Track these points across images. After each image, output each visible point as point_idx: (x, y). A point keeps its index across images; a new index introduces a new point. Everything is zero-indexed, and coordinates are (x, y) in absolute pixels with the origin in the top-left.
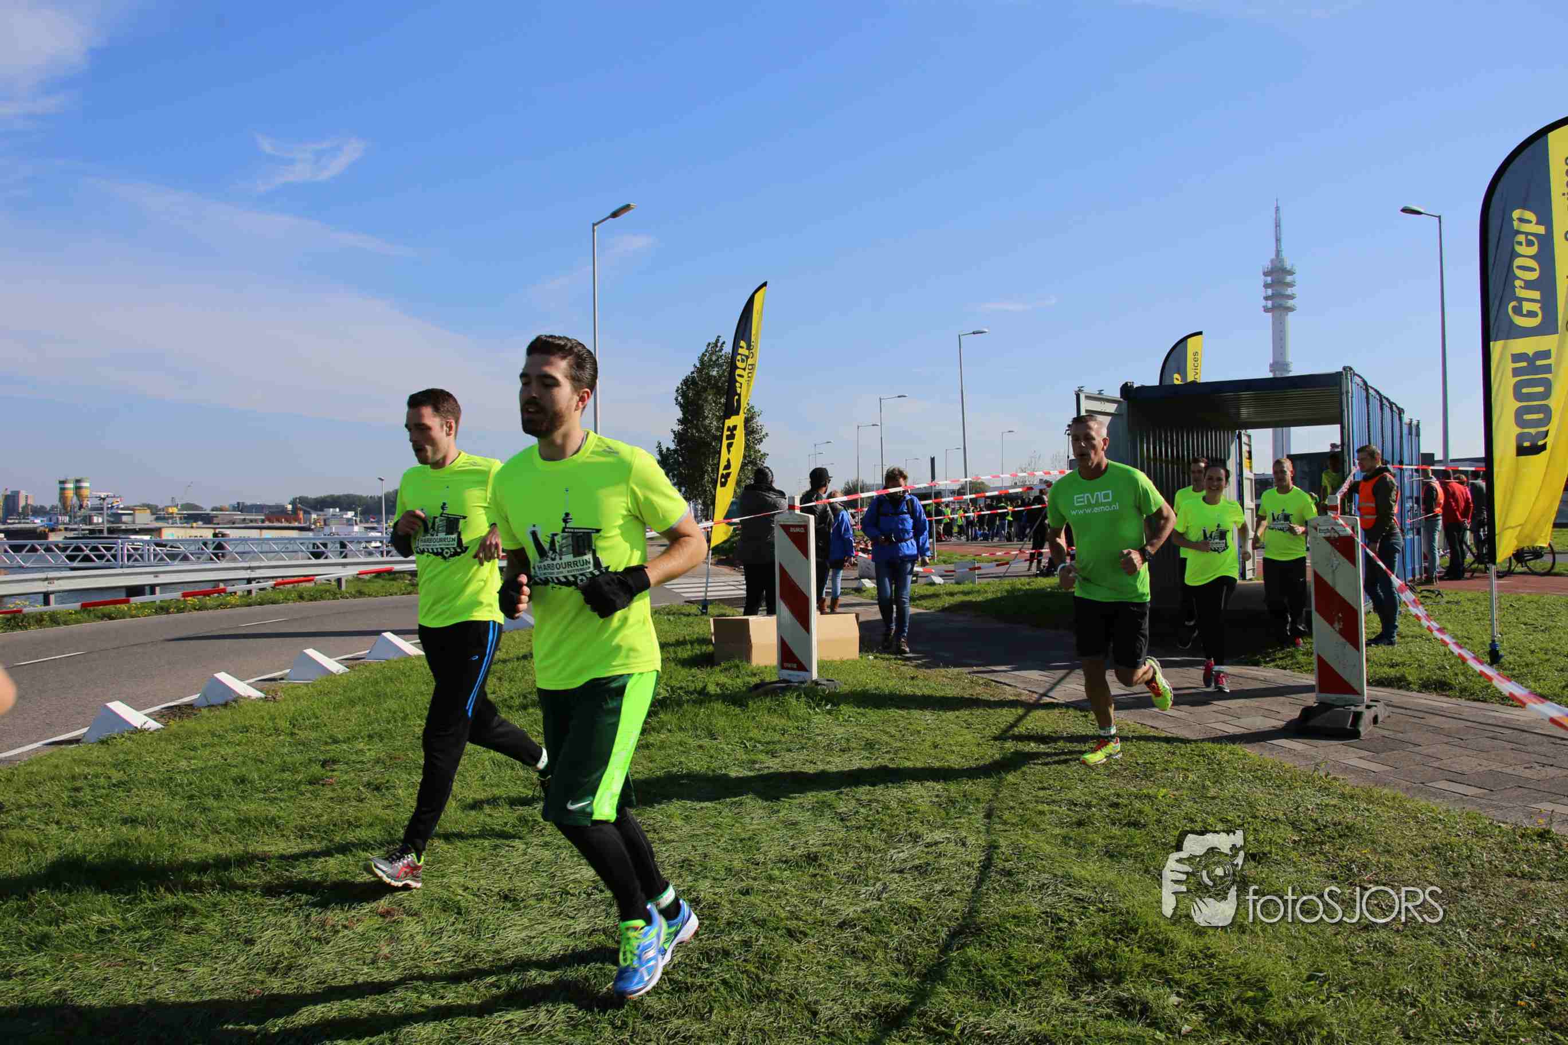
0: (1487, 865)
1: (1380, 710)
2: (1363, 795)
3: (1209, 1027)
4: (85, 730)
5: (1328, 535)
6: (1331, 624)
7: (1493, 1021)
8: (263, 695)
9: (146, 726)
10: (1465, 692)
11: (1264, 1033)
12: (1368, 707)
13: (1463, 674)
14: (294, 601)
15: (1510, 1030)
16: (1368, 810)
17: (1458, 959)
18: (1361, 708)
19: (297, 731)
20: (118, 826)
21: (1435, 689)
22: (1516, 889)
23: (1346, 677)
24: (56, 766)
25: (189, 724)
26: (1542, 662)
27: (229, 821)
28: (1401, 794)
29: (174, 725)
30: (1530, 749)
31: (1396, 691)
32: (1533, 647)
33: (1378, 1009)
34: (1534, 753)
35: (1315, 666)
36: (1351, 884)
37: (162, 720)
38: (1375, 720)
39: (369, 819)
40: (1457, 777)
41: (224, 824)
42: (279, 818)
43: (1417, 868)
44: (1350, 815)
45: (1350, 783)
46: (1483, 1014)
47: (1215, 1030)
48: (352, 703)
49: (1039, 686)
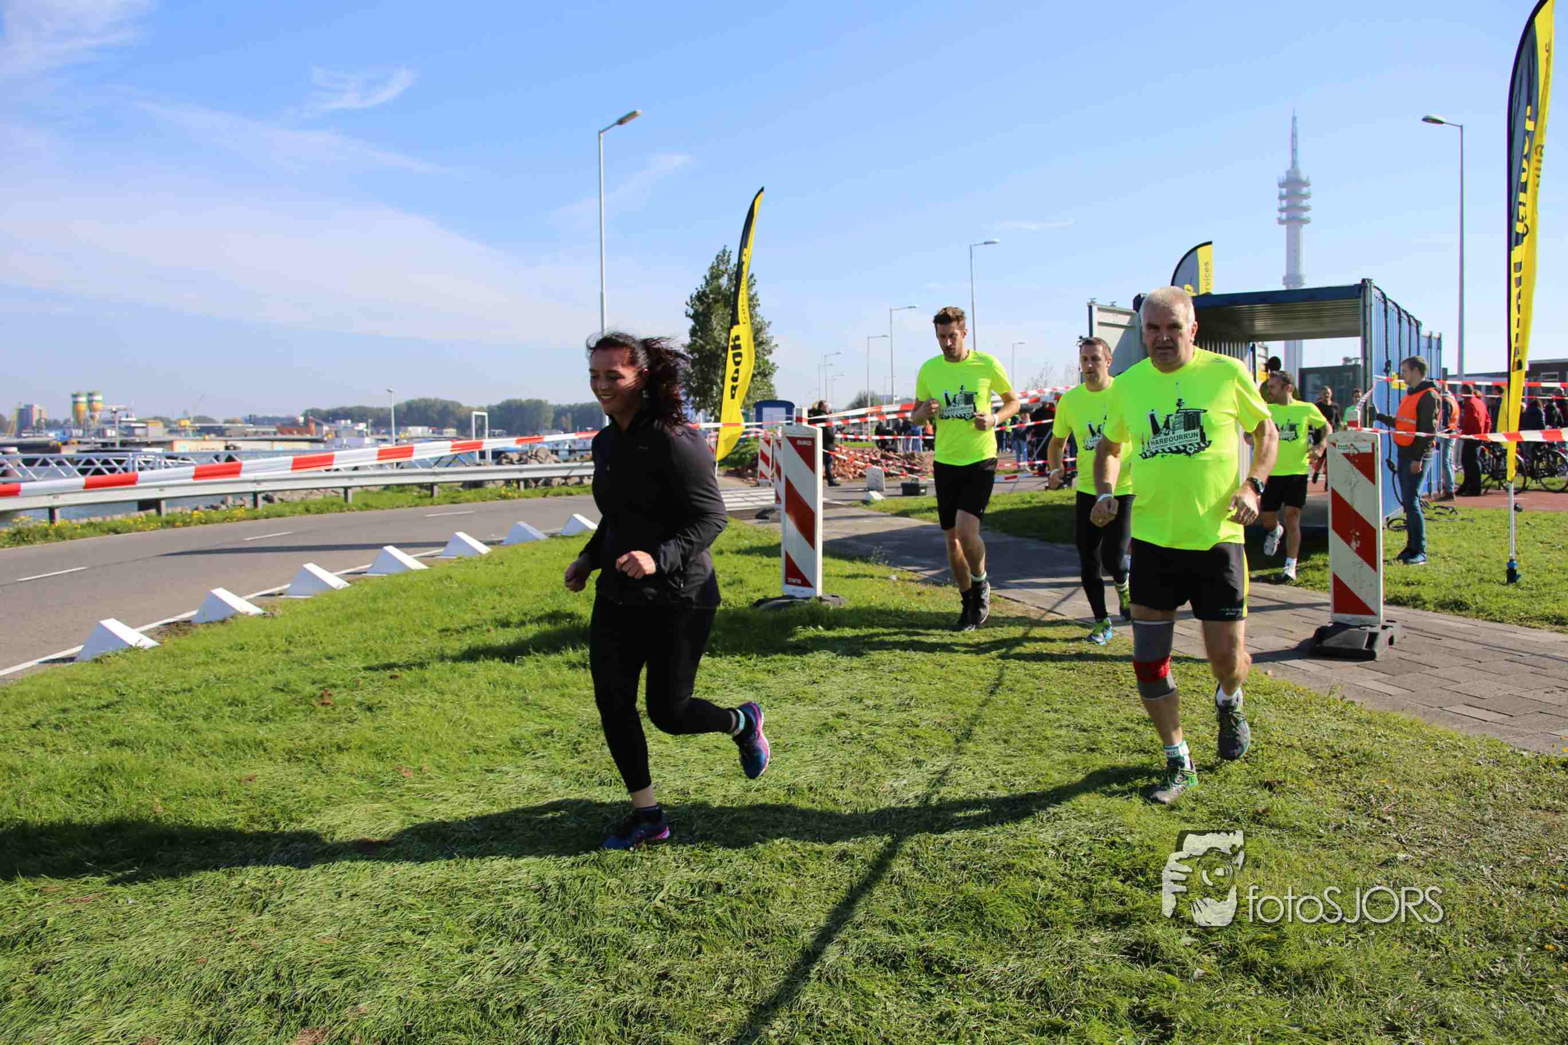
0: (1509, 796)
1: (1396, 631)
2: (1382, 721)
3: (1223, 970)
4: (79, 648)
5: (1347, 451)
6: (1348, 542)
7: (1520, 965)
8: (259, 611)
9: (140, 644)
10: (1483, 613)
11: (1280, 978)
12: (1384, 627)
13: (1482, 594)
14: (301, 513)
15: (1538, 977)
16: (1385, 736)
17: (1482, 898)
18: (1377, 629)
19: (291, 648)
20: (104, 749)
21: (1452, 609)
22: (1541, 823)
23: (1362, 597)
24: (48, 686)
25: (184, 641)
26: (1560, 582)
27: (216, 744)
28: (1420, 720)
29: (169, 642)
30: (1549, 672)
31: (1411, 610)
32: (1550, 566)
33: (1399, 952)
34: (1554, 677)
35: (1330, 584)
36: (1369, 815)
37: (159, 637)
38: (1391, 641)
39: (357, 742)
40: (1474, 701)
41: (210, 747)
42: (267, 740)
43: (1438, 799)
44: (1367, 742)
45: (1366, 707)
46: (1508, 958)
47: (1227, 973)
48: (350, 619)
49: (1048, 602)
